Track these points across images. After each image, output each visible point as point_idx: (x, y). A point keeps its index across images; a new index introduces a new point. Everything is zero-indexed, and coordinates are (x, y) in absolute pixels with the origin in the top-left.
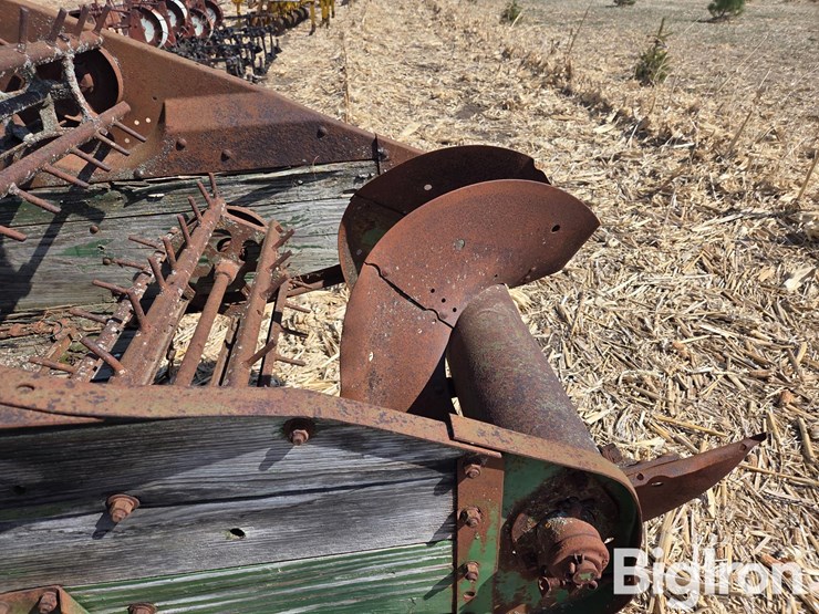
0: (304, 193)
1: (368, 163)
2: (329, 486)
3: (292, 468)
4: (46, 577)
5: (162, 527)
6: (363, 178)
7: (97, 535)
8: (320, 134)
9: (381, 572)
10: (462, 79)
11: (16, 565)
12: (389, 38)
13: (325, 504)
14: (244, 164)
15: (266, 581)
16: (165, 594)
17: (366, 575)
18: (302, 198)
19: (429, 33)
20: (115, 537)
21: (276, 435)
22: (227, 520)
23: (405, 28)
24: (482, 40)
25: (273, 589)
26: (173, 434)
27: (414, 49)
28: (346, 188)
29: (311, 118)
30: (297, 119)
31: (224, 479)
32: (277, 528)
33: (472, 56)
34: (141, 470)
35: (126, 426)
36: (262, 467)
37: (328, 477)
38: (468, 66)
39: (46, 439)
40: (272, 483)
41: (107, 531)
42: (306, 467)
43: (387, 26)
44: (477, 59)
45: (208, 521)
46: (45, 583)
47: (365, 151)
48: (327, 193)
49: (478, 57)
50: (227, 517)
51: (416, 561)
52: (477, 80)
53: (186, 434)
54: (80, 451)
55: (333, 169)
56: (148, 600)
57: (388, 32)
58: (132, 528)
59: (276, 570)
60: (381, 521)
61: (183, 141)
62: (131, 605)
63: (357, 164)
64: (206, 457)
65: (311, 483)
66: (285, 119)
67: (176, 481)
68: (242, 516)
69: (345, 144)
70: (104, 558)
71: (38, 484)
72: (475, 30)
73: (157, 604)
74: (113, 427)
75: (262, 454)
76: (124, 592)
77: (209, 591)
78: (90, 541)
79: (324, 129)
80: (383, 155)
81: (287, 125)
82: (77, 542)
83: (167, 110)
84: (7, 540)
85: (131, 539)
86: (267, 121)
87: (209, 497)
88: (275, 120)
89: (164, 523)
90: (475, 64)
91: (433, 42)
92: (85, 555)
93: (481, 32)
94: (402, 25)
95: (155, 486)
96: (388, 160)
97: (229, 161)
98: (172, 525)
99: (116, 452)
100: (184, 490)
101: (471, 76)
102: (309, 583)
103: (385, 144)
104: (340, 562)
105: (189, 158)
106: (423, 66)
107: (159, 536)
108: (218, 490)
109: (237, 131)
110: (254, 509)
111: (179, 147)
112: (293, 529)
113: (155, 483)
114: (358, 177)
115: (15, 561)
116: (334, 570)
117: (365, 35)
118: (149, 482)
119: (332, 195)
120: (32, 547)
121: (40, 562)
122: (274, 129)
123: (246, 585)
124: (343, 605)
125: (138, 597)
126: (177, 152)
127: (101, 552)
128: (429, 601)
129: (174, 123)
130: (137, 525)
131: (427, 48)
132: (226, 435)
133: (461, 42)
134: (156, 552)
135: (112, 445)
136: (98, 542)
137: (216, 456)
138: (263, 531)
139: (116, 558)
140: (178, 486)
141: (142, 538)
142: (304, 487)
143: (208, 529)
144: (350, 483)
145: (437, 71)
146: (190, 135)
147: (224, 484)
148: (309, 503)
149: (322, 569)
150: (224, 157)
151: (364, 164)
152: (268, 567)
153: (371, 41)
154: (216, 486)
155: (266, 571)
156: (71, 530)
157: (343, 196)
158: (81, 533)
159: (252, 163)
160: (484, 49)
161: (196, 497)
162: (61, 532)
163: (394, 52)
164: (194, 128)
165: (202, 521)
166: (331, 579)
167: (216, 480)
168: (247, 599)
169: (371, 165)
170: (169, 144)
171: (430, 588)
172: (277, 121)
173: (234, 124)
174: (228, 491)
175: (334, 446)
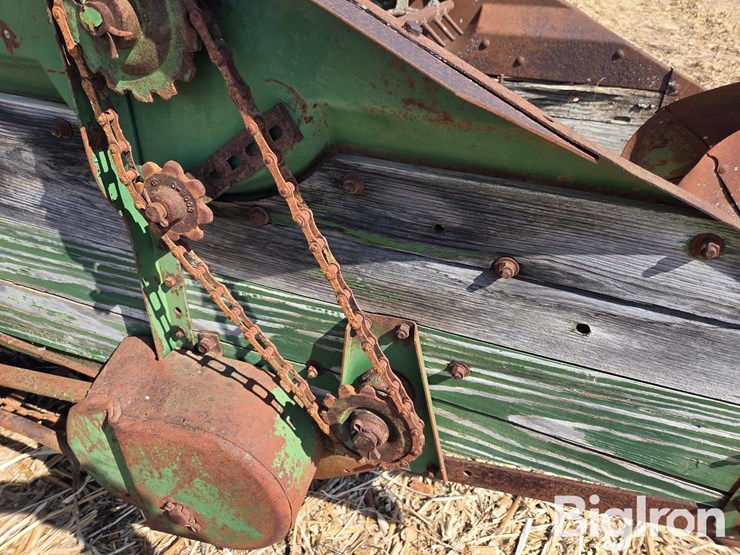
0: (576, 111)
1: (653, 94)
2: (698, 314)
3: (675, 283)
4: (413, 311)
5: (524, 299)
6: (641, 108)
7: (471, 288)
8: (616, 56)
9: (687, 420)
10: (697, 65)
11: (398, 292)
12: (621, 15)
13: (681, 332)
14: (533, 73)
15: (575, 385)
16: (487, 362)
17: (671, 417)
18: (572, 115)
19: (666, 16)
20: (484, 295)
21: (681, 245)
22: (582, 314)
23: (640, 8)
24: (726, 31)
25: (576, 396)
26: (589, 215)
27: (646, 29)
28: (619, 115)
29: (613, 40)
30: (599, 38)
31: (605, 273)
32: (621, 338)
33: (711, 46)
34: (539, 241)
35: (555, 196)
36: (647, 274)
37: (703, 303)
38: (704, 53)
39: (486, 189)
40: (645, 292)
41: (481, 287)
42: (688, 287)
43: (621, 4)
44: (716, 49)
45: (565, 308)
46: (407, 316)
47: (655, 81)
48: (599, 115)
49: (718, 47)
50: (585, 310)
51: (730, 424)
52: (713, 69)
53: (600, 219)
54: (503, 208)
55: (616, 93)
56: (469, 362)
57: (622, 9)
58: (501, 292)
59: (592, 378)
60: (725, 369)
61: (488, 42)
62: (453, 361)
63: (641, 92)
64: (602, 247)
65: (683, 304)
66: (587, 37)
67: (563, 262)
68: (597, 315)
69: (637, 71)
70: (464, 310)
71: (454, 228)
72: (719, 21)
73: (472, 369)
74: (544, 194)
75: (654, 260)
76: (457, 347)
77: (522, 375)
78: (463, 291)
79: (622, 52)
80: (672, 89)
81: (587, 43)
82: (453, 289)
83: (483, 13)
84: (405, 268)
85: (494, 301)
86: (569, 36)
87: (581, 286)
88: (577, 36)
89: (528, 297)
90: (713, 53)
91: (669, 25)
92: (452, 302)
93: (726, 24)
94: (637, 5)
95: (541, 260)
96: (675, 95)
97: (519, 68)
98: (533, 301)
99: (531, 218)
100: (564, 272)
101: (707, 64)
102: (612, 403)
103: (679, 78)
104: (656, 395)
105: (486, 58)
106: (654, 46)
107: (517, 307)
108: (593, 282)
109: (538, 41)
110: (612, 312)
111: (482, 46)
112: (635, 344)
113: (545, 257)
114: (637, 106)
115: (401, 288)
116: (645, 400)
117: (598, 9)
118: (539, 254)
119: (602, 118)
120: (419, 281)
121: (418, 296)
122: (572, 45)
123: (555, 381)
124: (626, 439)
125: (463, 356)
126: (478, 52)
127: (465, 304)
128: (713, 470)
129: (485, 25)
130: (506, 291)
131: (660, 30)
132: (633, 230)
133: (701, 29)
134: (508, 319)
135: (532, 211)
136: (468, 294)
137: (611, 248)
138: (607, 336)
139: (473, 314)
140: (561, 267)
141: (504, 304)
142: (673, 306)
143: (560, 316)
144: (721, 318)
145: (668, 53)
146: (495, 38)
147: (602, 278)
148: (666, 324)
149: (636, 394)
150: (517, 63)
151: (648, 94)
152: (587, 372)
153: (603, 15)
154: (593, 278)
155: (583, 376)
156: (454, 277)
157: (613, 121)
158: (460, 282)
159: (539, 73)
160: (725, 40)
161: (570, 283)
162: (446, 276)
163: (624, 29)
164: (501, 32)
165: (560, 307)
166: (635, 408)
167: (598, 271)
168: (547, 396)
169: (655, 97)
170: (474, 42)
171: (724, 457)
172: (579, 38)
173: (538, 34)
174: (602, 286)
175: (729, 274)
